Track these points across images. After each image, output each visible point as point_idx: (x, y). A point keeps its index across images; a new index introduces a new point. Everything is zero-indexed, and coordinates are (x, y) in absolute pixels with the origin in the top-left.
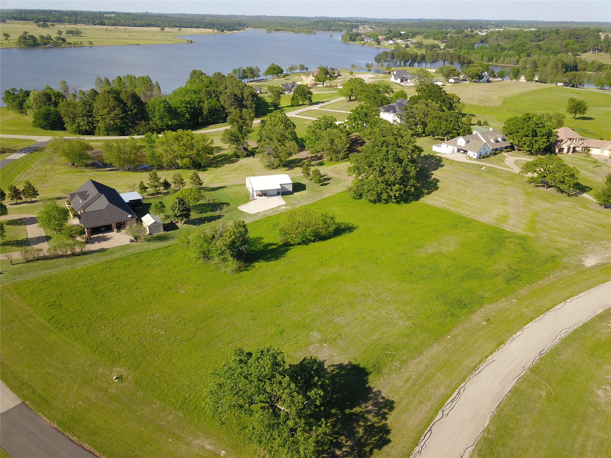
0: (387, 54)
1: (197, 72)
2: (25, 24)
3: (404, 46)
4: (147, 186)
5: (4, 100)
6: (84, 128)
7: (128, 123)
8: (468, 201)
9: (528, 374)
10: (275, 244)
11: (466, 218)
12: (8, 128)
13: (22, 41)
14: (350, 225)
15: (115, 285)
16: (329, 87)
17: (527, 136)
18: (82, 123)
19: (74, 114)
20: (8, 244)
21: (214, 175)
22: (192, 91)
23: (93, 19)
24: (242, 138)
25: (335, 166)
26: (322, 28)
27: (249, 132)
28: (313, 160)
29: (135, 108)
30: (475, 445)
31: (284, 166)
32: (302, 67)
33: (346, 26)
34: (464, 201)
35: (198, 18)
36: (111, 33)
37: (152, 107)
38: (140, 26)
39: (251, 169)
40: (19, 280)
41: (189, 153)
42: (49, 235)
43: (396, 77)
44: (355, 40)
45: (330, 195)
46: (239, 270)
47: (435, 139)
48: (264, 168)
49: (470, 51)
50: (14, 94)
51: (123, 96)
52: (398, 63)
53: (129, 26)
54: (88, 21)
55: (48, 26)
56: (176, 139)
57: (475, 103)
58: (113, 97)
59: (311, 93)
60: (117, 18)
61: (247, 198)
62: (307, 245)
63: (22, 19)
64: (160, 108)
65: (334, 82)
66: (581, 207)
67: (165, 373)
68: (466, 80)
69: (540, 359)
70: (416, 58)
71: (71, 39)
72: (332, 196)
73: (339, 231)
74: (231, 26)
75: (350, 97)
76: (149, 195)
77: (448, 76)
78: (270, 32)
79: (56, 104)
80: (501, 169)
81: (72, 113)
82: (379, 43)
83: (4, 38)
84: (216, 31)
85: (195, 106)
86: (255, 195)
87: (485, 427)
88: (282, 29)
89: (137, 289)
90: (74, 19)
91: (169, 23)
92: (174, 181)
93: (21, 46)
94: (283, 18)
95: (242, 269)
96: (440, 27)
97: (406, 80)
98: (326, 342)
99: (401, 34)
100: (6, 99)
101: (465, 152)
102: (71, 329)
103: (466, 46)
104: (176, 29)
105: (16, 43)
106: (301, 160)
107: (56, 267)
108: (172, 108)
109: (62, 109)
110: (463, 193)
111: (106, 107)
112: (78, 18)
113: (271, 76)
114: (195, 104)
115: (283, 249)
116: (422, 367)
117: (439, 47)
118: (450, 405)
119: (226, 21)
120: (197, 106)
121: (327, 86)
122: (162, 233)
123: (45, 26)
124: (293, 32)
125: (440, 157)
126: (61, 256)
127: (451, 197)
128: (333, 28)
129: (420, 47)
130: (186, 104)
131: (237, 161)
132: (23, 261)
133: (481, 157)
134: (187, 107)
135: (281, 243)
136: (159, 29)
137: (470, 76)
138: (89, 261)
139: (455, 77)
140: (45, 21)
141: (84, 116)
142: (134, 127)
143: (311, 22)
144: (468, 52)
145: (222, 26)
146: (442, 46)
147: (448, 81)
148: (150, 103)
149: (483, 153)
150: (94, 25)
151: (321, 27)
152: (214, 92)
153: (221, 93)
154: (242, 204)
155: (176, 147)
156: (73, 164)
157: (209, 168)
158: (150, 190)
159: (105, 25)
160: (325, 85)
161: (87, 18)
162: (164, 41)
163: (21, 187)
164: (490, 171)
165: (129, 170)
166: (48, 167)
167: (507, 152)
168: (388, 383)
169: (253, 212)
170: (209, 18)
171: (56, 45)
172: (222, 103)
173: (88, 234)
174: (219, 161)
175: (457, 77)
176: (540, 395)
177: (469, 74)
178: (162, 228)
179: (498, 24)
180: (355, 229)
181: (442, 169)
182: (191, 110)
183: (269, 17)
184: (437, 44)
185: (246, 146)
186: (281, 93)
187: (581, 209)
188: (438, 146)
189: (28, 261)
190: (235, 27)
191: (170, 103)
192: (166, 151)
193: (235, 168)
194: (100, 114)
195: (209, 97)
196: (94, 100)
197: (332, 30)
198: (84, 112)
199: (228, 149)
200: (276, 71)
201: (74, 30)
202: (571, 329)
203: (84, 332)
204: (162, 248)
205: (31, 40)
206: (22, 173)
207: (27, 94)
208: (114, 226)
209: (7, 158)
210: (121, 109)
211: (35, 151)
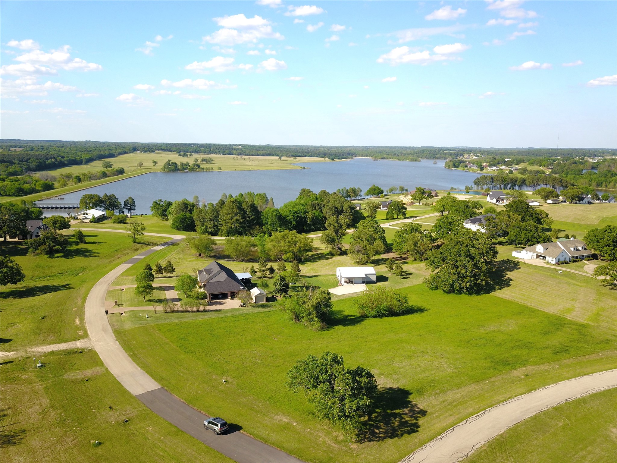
0: (486, 178)
1: (306, 190)
2: (169, 154)
3: (508, 172)
4: (256, 270)
5: (152, 209)
6: (210, 230)
7: (245, 227)
8: (537, 296)
9: (550, 410)
10: (354, 316)
11: (532, 308)
12: (153, 229)
13: (166, 167)
14: (422, 308)
15: (227, 331)
16: (425, 205)
17: (608, 245)
18: (209, 227)
19: (204, 219)
20: (153, 301)
21: (311, 267)
22: (300, 204)
23: (224, 150)
24: (338, 239)
25: (419, 265)
26: (427, 156)
27: (344, 235)
28: (398, 260)
29: (252, 215)
30: (487, 442)
31: (371, 263)
32: (402, 189)
33: (451, 154)
34: (534, 296)
36: (237, 161)
37: (266, 215)
38: (262, 156)
39: (342, 264)
40: (159, 322)
41: (292, 249)
42: (181, 298)
43: (492, 198)
44: (458, 167)
45: (410, 286)
46: (322, 329)
47: (517, 247)
48: (354, 264)
49: (577, 176)
50: (160, 204)
51: (244, 206)
52: (498, 186)
53: (253, 155)
54: (220, 151)
55: (187, 156)
56: (283, 237)
57: (569, 221)
58: (237, 206)
59: (406, 209)
60: (243, 149)
61: (336, 284)
62: (381, 318)
63: (168, 150)
64: (272, 216)
65: (430, 201)
67: (259, 383)
68: (565, 202)
69: (566, 403)
70: (516, 182)
71: (204, 166)
72: (411, 286)
73: (410, 311)
74: (341, 155)
75: (442, 213)
76: (257, 278)
77: (546, 198)
78: (377, 160)
79: (191, 211)
80: (577, 274)
81: (202, 218)
82: (482, 169)
83: (153, 164)
84: (327, 159)
85: (301, 215)
86: (343, 282)
87: (499, 434)
88: (388, 157)
89: (243, 335)
90: (209, 150)
91: (287, 153)
92: (278, 268)
93: (165, 170)
94: (390, 147)
95: (325, 329)
96: (549, 155)
97: (503, 200)
98: (383, 375)
99: (506, 161)
100: (153, 208)
101: (544, 258)
102: (194, 353)
103: (572, 172)
104: (292, 158)
105: (161, 168)
106: (387, 259)
107: (185, 317)
108: (282, 216)
109: (195, 215)
110: (534, 290)
111: (229, 214)
112: (211, 150)
113: (372, 196)
114: (302, 214)
115: (359, 319)
116: (459, 396)
117: (544, 173)
118: (474, 418)
119: (337, 151)
120: (303, 215)
121: (423, 205)
122: (265, 302)
123: (184, 155)
124: (399, 159)
125: (518, 262)
126: (189, 312)
127: (522, 292)
128: (438, 156)
129: (524, 173)
130: (294, 213)
131: (331, 258)
132: (163, 312)
133: (560, 263)
134: (294, 216)
135: (358, 315)
136: (277, 158)
137: (569, 198)
138: (208, 316)
139: (554, 199)
140: (185, 152)
141: (211, 221)
142: (250, 230)
143: (417, 151)
144: (575, 177)
145: (333, 155)
146: (548, 172)
147: (546, 202)
148: (265, 212)
149: (562, 259)
150: (223, 154)
152: (318, 205)
153: (324, 206)
154: (331, 288)
155: (282, 243)
156: (200, 255)
157: (308, 263)
158: (259, 274)
159: (233, 155)
160: (421, 204)
161: (218, 149)
162: (281, 167)
163: (164, 264)
164: (566, 275)
165: (243, 261)
166: (181, 256)
167: (589, 260)
168: (426, 400)
169: (340, 294)
170: (322, 149)
171: (192, 170)
172: (324, 214)
173: (209, 299)
174: (316, 258)
175: (556, 199)
176: (557, 425)
177: (568, 195)
178: (265, 299)
179: (616, 152)
180: (426, 311)
181: (518, 271)
182: (297, 218)
183: (377, 147)
184: (542, 170)
185: (340, 246)
186: (378, 208)
188: (518, 252)
189: (166, 312)
190: (345, 156)
191: (281, 213)
192: (274, 246)
193: (329, 263)
194: (225, 219)
195: (313, 209)
196: (221, 208)
197: (437, 158)
198: (212, 218)
199: (324, 248)
200: (377, 191)
201: (208, 158)
202: (604, 388)
203: (204, 356)
204: (264, 312)
205: (174, 166)
206: (162, 259)
207: (170, 204)
208: (229, 294)
209: (151, 249)
210: (242, 215)
211: (171, 245)
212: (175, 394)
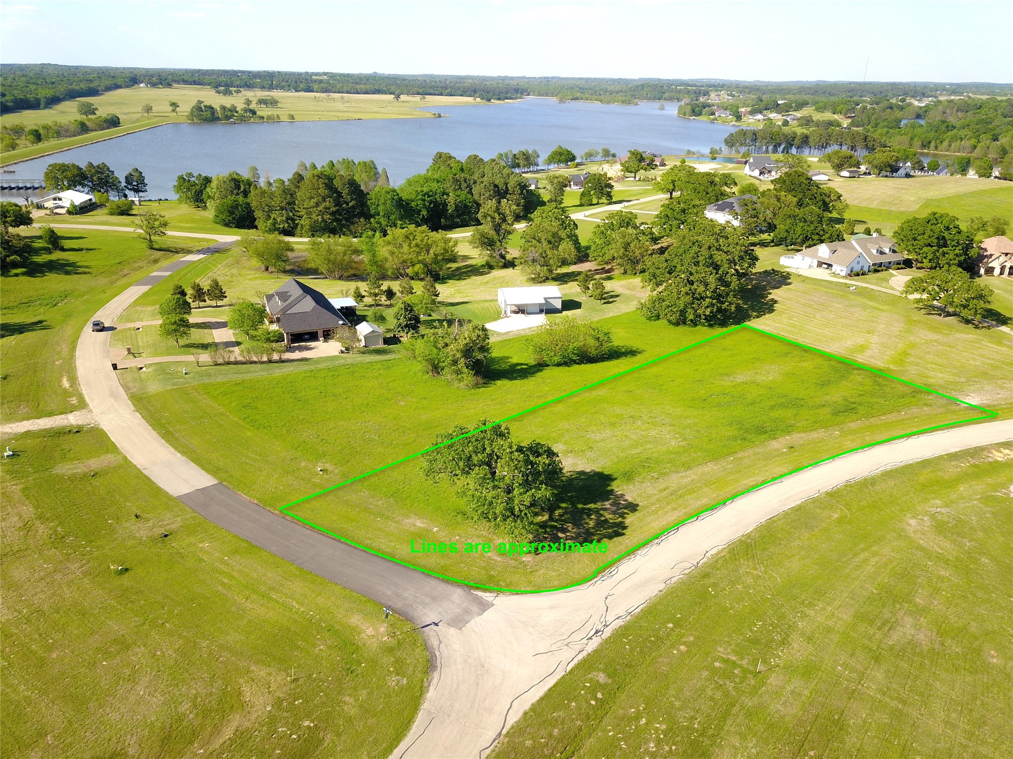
0: (745, 133)
1: (443, 155)
2: (199, 90)
3: (780, 123)
4: (364, 293)
5: (176, 189)
6: (281, 226)
7: (341, 221)
8: (814, 327)
9: (821, 497)
10: (526, 364)
12: (181, 224)
13: (195, 114)
14: (634, 349)
15: (321, 393)
16: (644, 180)
17: (929, 245)
18: (279, 220)
19: (270, 207)
20: (192, 346)
21: (456, 288)
22: (434, 179)
23: (296, 82)
24: (500, 241)
25: (630, 280)
26: (649, 95)
27: (509, 233)
28: (597, 274)
29: (352, 199)
30: (727, 545)
31: (555, 279)
32: (606, 153)
33: (688, 92)
34: (809, 327)
35: (452, 80)
36: (321, 103)
37: (375, 199)
38: (364, 93)
39: (507, 282)
40: (207, 381)
41: (423, 257)
42: (239, 340)
43: (752, 168)
44: (700, 114)
45: (615, 315)
46: (477, 386)
47: (788, 250)
48: (526, 281)
49: (892, 131)
50: (189, 181)
51: (337, 183)
52: (764, 148)
53: (348, 93)
54: (289, 86)
55: (231, 93)
56: (407, 237)
57: (873, 205)
58: (324, 183)
59: (611, 187)
60: (331, 81)
61: (497, 315)
62: (569, 366)
63: (195, 83)
64: (386, 201)
65: (651, 173)
66: (990, 342)
68: (870, 174)
69: (845, 486)
70: (793, 140)
71: (263, 111)
72: (617, 316)
73: (615, 354)
74: (503, 93)
75: (671, 194)
76: (366, 306)
77: (839, 167)
78: (564, 102)
79: (246, 194)
80: (879, 291)
81: (267, 205)
82: (739, 118)
83: (171, 108)
84: (478, 100)
85: (436, 199)
86: (508, 312)
87: (745, 533)
88: (583, 97)
89: (346, 398)
90: (269, 82)
91: (408, 88)
92: (401, 289)
93: (193, 120)
94: (587, 80)
95: (480, 386)
96: (850, 94)
97: (770, 172)
98: (572, 452)
99: (779, 105)
100: (178, 188)
101: (830, 266)
102: (269, 428)
103: (885, 123)
104: (418, 98)
105: (187, 116)
106: (579, 273)
107: (250, 372)
108: (403, 201)
109: (253, 200)
110: (811, 317)
111: (313, 198)
112: (274, 82)
113: (556, 165)
114: (437, 196)
115: (535, 369)
116: (687, 480)
117: (839, 125)
119: (495, 86)
120: (438, 199)
121: (639, 180)
122: (381, 345)
123: (227, 93)
124: (601, 101)
125: (788, 273)
126: (255, 362)
127: (791, 322)
128: (667, 95)
129: (807, 125)
130: (423, 195)
131: (489, 273)
132: (211, 364)
133: (854, 274)
134: (424, 201)
135: (533, 363)
136: (391, 97)
137: (876, 167)
138: (288, 369)
139: (852, 169)
140: (228, 85)
141: (282, 210)
142: (349, 226)
143: (632, 87)
144: (888, 132)
145: (488, 93)
146: (845, 123)
147: (839, 175)
148: (373, 194)
149: (857, 268)
150: (296, 91)
151: (647, 94)
152: (465, 180)
153: (476, 183)
154: (489, 321)
155: (406, 248)
156: (267, 269)
157: (450, 281)
158: (368, 300)
159: (312, 91)
160: (637, 179)
161: (287, 82)
162: (398, 114)
163: (206, 285)
164: (861, 292)
165: (340, 278)
166: (234, 271)
167: (898, 269)
168: (638, 488)
169: (503, 331)
170: (470, 81)
171: (243, 120)
172: (476, 197)
173: (288, 341)
174: (464, 273)
175: (855, 169)
176: (830, 517)
177: (875, 162)
178: (381, 341)
179: (956, 89)
180: (640, 353)
181: (788, 288)
182: (430, 204)
183: (565, 78)
184: (836, 120)
185: (503, 253)
186: (566, 186)
187: (989, 344)
188: (789, 258)
189: (216, 364)
190: (509, 95)
191: (401, 194)
192: (392, 253)
193: (485, 281)
194: (305, 206)
195: (457, 187)
196: (298, 187)
197: (665, 99)
198: (283, 204)
199: (477, 255)
200: (565, 157)
201: (269, 98)
202: (903, 463)
203: (284, 432)
204: (381, 361)
205: (209, 112)
206: (202, 277)
207: (208, 180)
208: (320, 333)
209: (181, 259)
210: (334, 200)
211: (216, 252)
212: (242, 492)
